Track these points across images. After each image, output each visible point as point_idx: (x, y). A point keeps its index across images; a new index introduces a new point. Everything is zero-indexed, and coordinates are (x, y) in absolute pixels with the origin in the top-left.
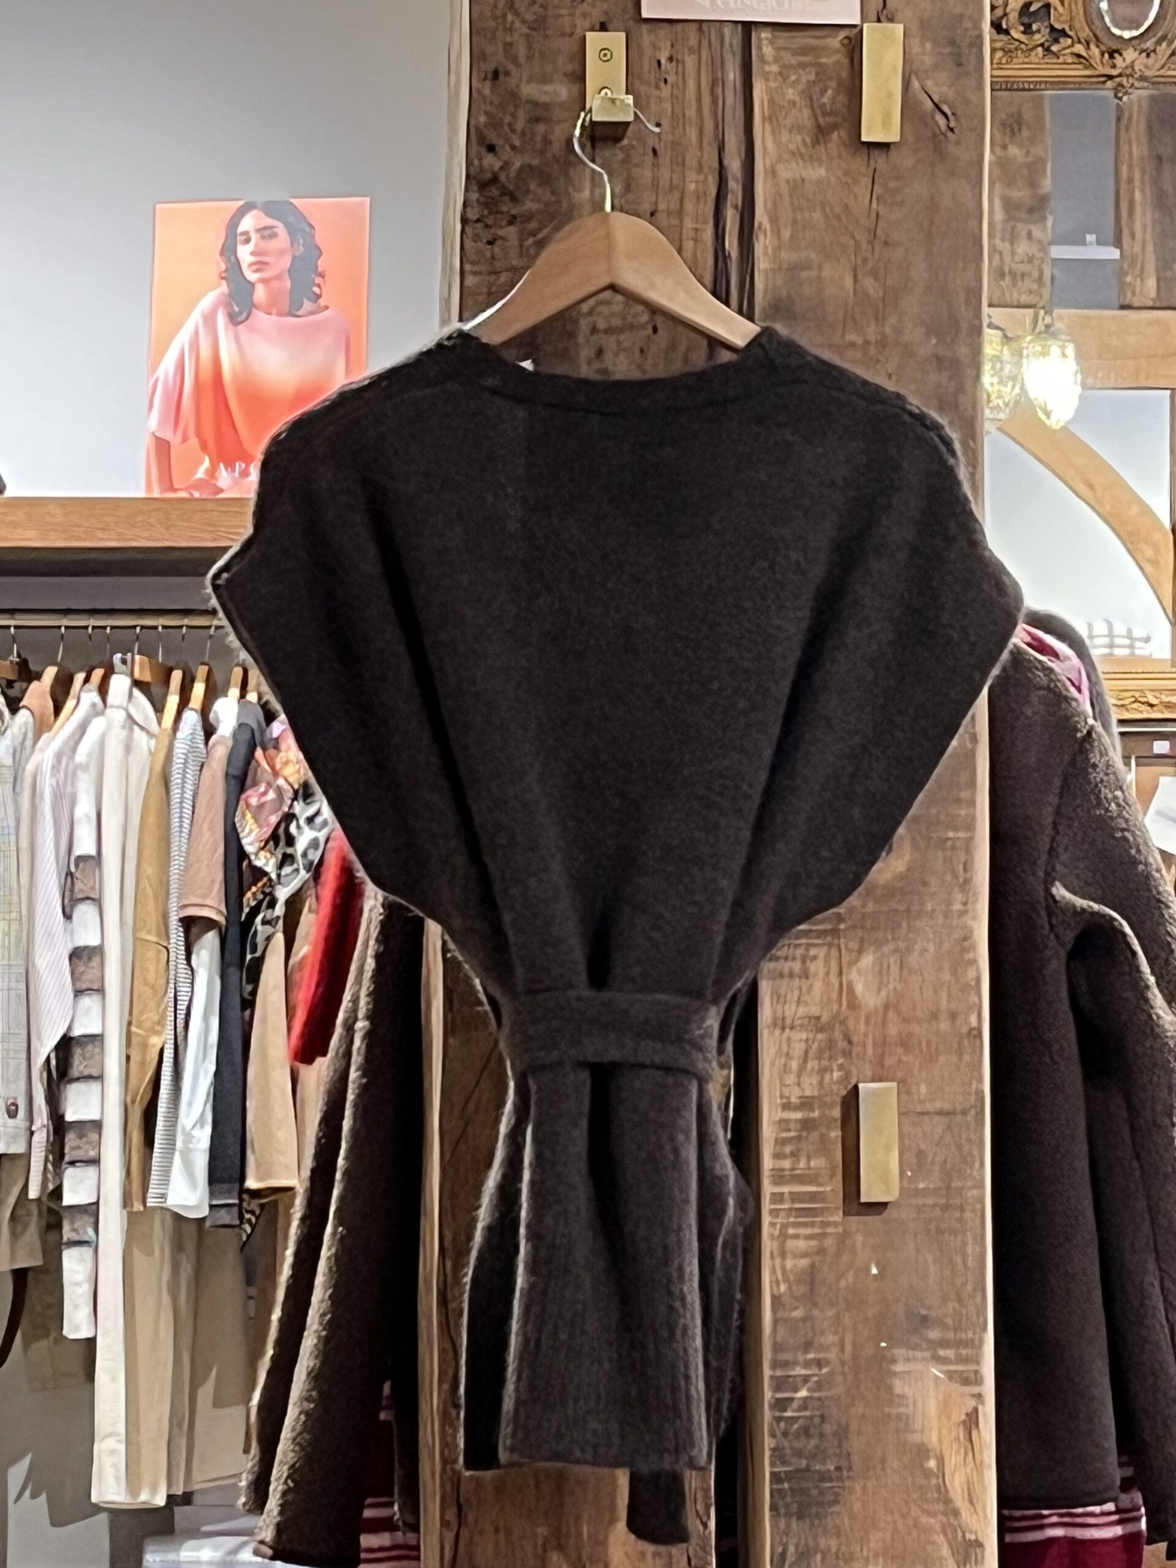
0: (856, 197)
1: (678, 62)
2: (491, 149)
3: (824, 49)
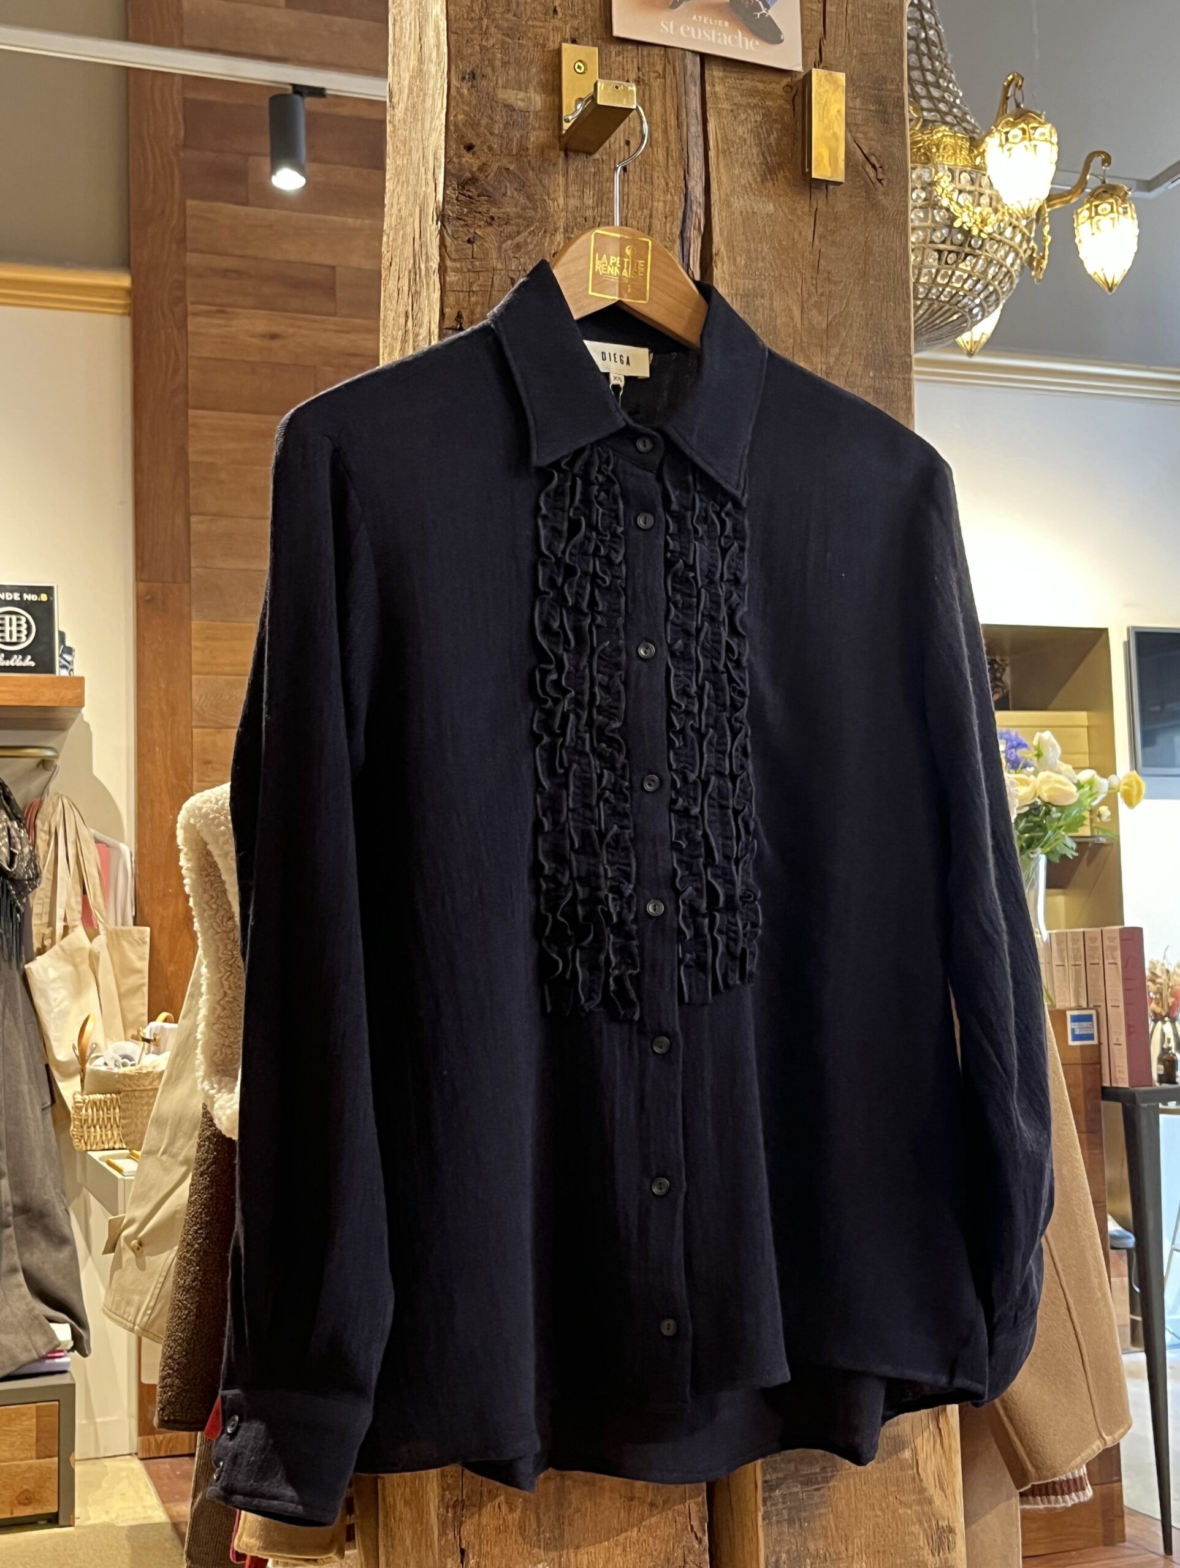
0: (800, 233)
1: (645, 84)
2: (469, 148)
3: (769, 93)
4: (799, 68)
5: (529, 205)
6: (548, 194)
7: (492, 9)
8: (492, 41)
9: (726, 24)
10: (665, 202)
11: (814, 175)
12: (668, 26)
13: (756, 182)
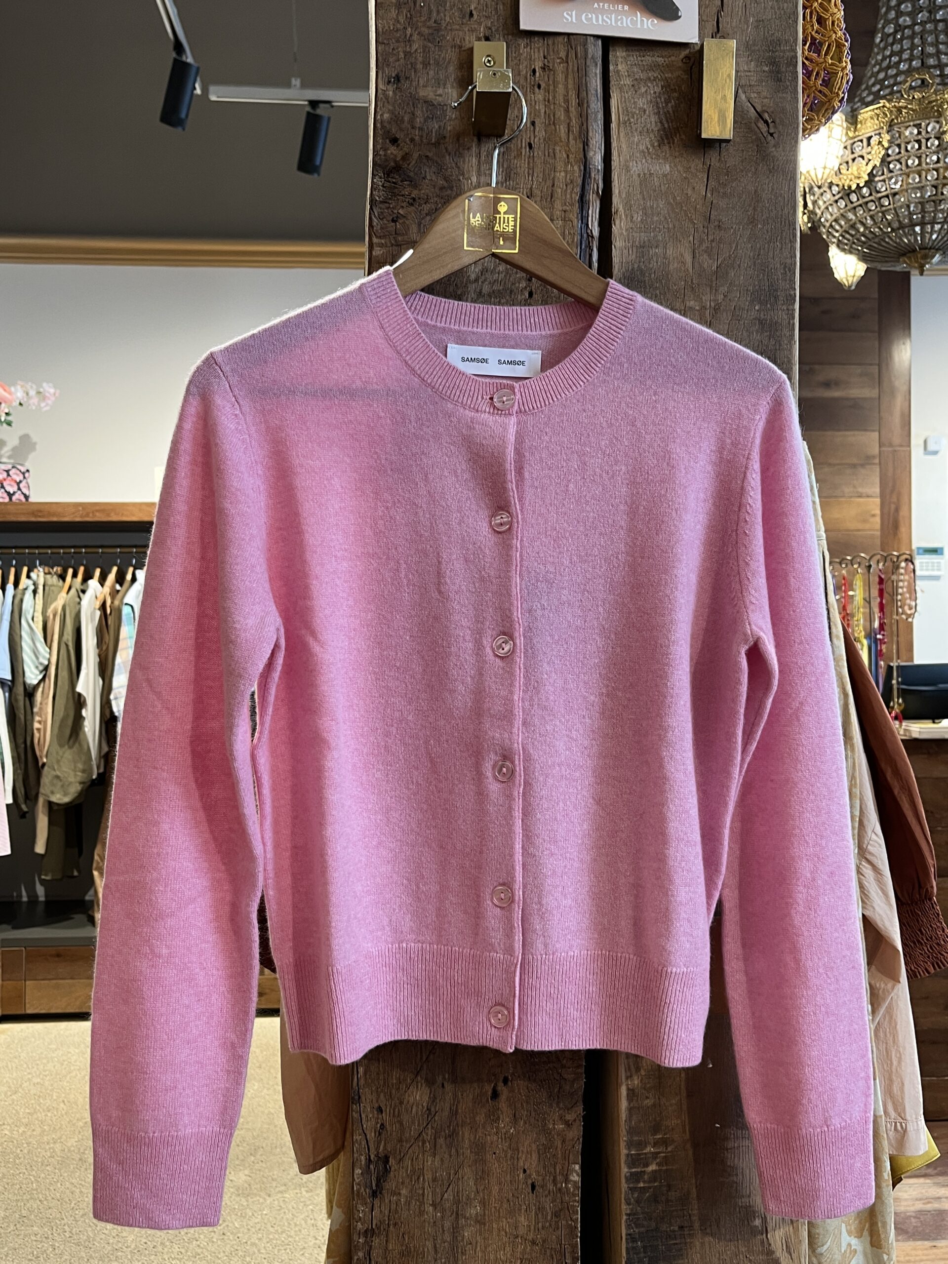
4: (695, 40)
5: (446, 184)
6: (463, 174)
7: (415, 19)
8: (415, 46)
9: (626, 7)
10: (566, 172)
11: (703, 136)
12: (571, 16)
13: (653, 147)
